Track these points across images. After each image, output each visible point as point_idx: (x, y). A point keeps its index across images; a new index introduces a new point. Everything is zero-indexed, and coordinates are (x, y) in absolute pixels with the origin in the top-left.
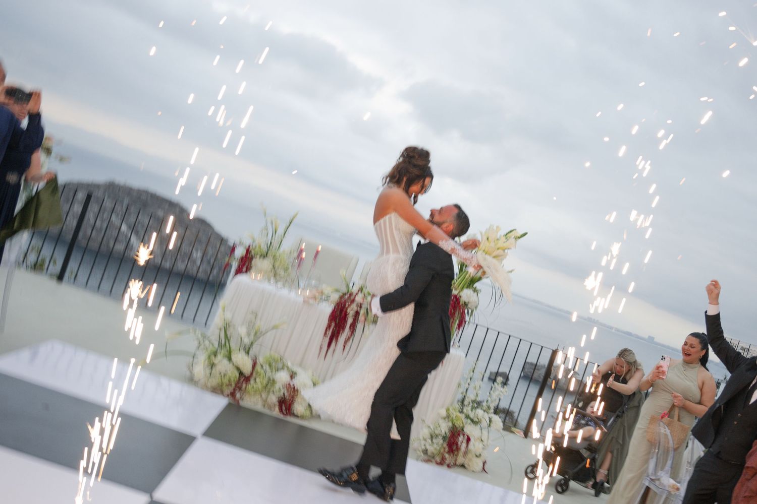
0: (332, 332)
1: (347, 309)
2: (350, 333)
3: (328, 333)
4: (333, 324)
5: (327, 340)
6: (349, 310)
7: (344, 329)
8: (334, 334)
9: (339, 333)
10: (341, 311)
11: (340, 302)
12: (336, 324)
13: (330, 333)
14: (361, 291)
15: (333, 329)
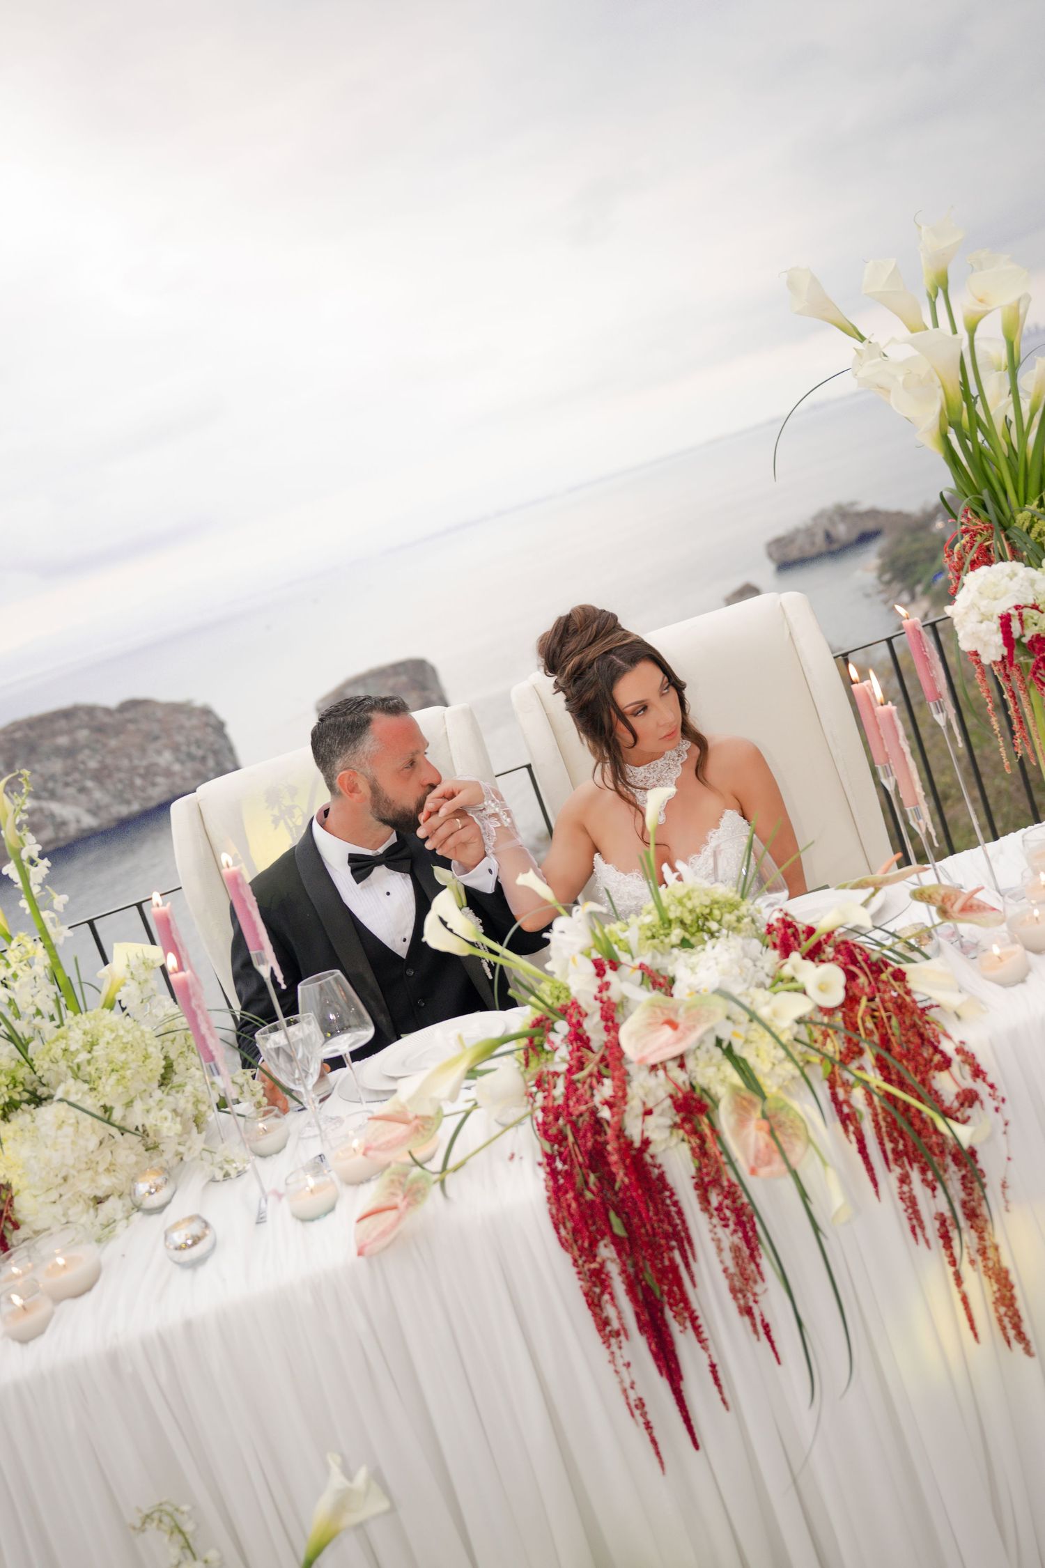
0: (631, 1290)
1: (620, 1132)
2: (729, 1238)
3: (610, 1311)
4: (606, 1251)
5: (638, 1347)
6: (634, 1131)
7: (682, 1238)
8: (648, 1290)
9: (671, 1276)
10: (597, 1158)
11: (553, 1112)
12: (616, 1241)
13: (623, 1308)
14: (615, 966)
15: (623, 1272)
